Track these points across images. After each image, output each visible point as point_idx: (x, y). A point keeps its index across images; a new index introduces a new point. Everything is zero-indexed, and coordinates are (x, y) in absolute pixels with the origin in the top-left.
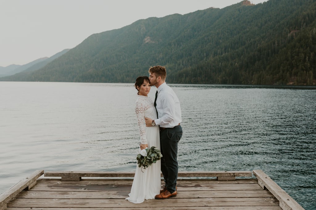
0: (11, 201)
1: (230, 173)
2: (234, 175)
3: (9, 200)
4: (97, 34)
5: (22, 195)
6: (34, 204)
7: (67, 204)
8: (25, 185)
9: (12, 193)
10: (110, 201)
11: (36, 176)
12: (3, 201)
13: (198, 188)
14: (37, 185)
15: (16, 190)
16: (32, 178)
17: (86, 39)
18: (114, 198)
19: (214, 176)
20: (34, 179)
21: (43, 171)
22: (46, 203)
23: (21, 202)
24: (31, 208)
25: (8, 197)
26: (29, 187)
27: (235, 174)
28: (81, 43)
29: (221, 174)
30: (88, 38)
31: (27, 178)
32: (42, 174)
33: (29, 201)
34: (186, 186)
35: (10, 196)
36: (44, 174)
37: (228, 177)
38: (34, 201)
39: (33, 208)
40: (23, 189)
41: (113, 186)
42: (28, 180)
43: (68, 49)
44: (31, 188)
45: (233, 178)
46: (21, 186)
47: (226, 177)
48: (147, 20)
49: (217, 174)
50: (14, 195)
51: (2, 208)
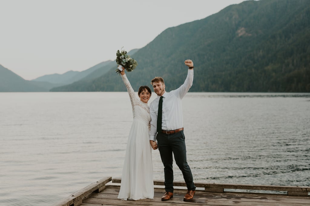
0: (84, 199)
1: (301, 188)
2: (306, 190)
3: (83, 198)
4: (173, 28)
5: (94, 196)
6: (105, 202)
7: (133, 204)
8: (96, 187)
9: (86, 191)
10: (172, 204)
11: (105, 181)
12: (80, 196)
13: (264, 200)
14: (106, 189)
15: (89, 190)
16: (102, 182)
17: (159, 35)
18: (176, 202)
19: (284, 190)
20: (103, 183)
21: (111, 177)
22: (115, 202)
23: (93, 200)
24: (102, 205)
25: (83, 194)
26: (99, 190)
27: (308, 190)
28: (153, 41)
29: (291, 188)
30: (161, 34)
31: (97, 182)
32: (110, 180)
33: (99, 200)
34: (251, 198)
35: (84, 193)
36: (112, 181)
37: (300, 192)
38: (105, 200)
39: (104, 205)
40: (94, 190)
41: (177, 194)
42: (99, 183)
43: (136, 49)
44: (101, 191)
45: (305, 194)
46: (92, 187)
47: (297, 192)
48: (240, 4)
49: (287, 188)
50: (88, 193)
51: (79, 202)
